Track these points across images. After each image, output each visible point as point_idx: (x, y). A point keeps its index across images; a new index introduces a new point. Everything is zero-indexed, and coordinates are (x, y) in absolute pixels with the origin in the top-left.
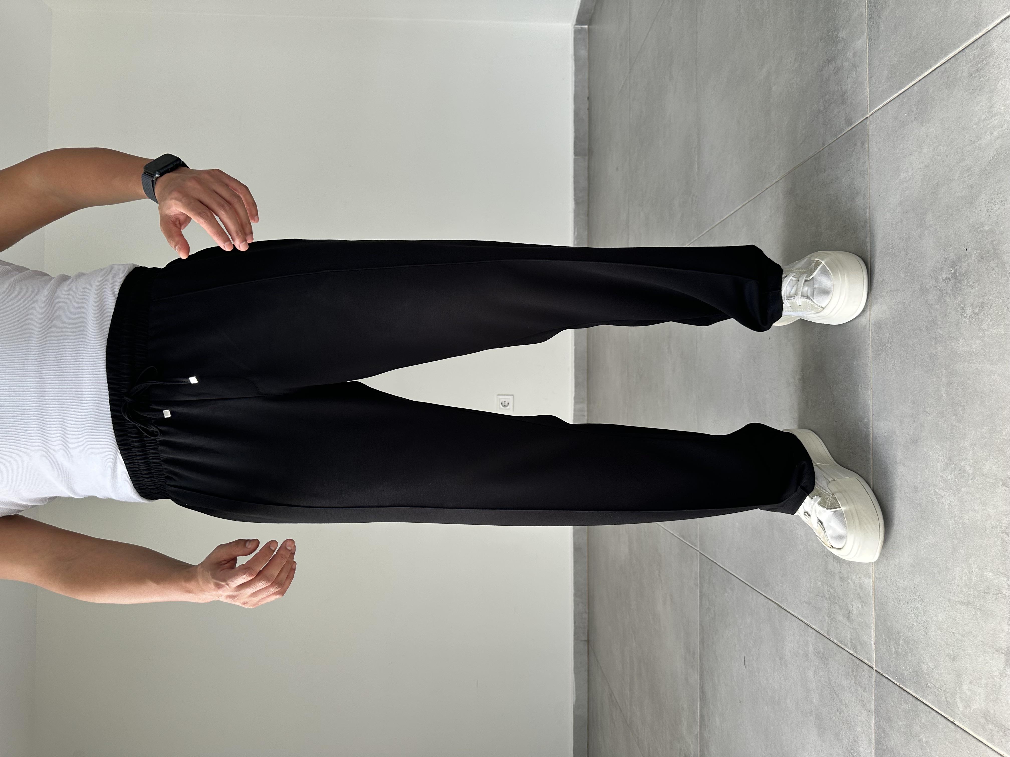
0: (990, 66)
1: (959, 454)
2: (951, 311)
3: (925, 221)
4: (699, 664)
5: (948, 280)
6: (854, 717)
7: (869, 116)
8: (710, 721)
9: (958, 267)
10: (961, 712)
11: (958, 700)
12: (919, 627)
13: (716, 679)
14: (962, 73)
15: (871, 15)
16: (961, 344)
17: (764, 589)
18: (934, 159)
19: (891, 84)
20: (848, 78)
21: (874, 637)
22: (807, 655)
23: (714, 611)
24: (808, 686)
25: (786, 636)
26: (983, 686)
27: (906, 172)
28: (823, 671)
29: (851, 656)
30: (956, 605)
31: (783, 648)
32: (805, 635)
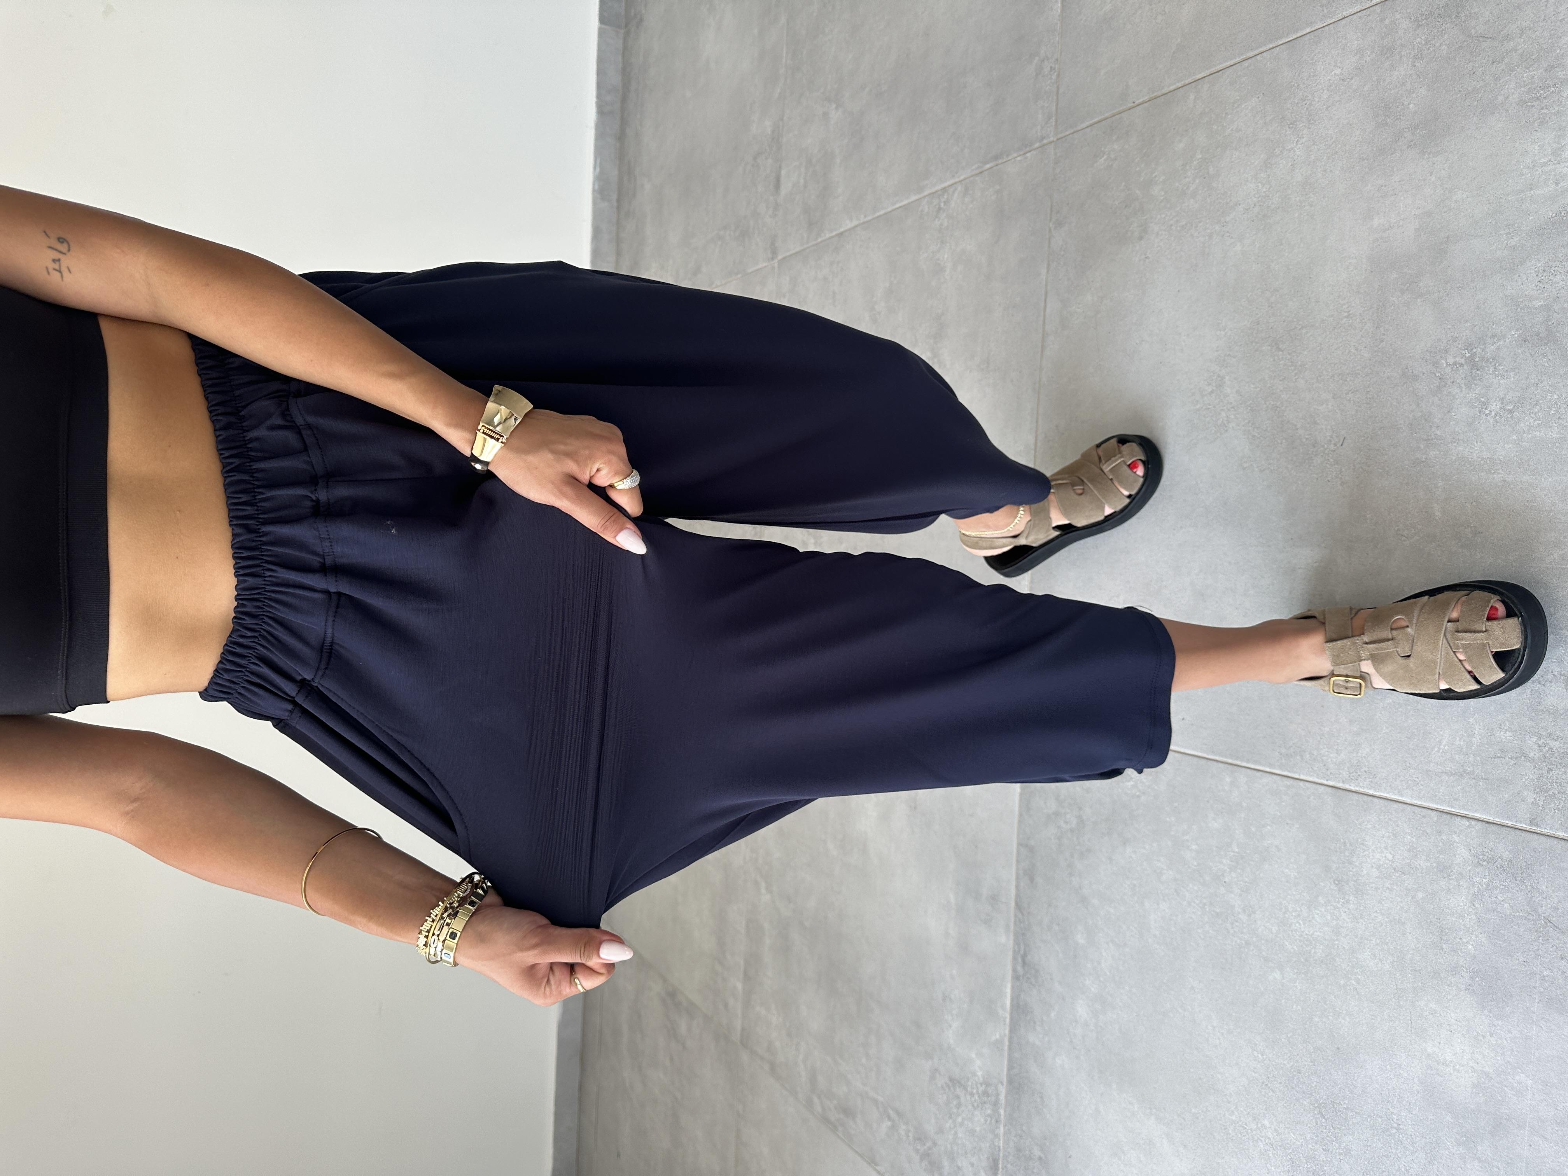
4: (1012, 915)
8: (1053, 1015)
13: (1081, 939)
17: (1283, 761)
22: (1444, 870)
23: (1080, 817)
28: (1509, 891)
31: (1351, 863)
32: (1440, 832)
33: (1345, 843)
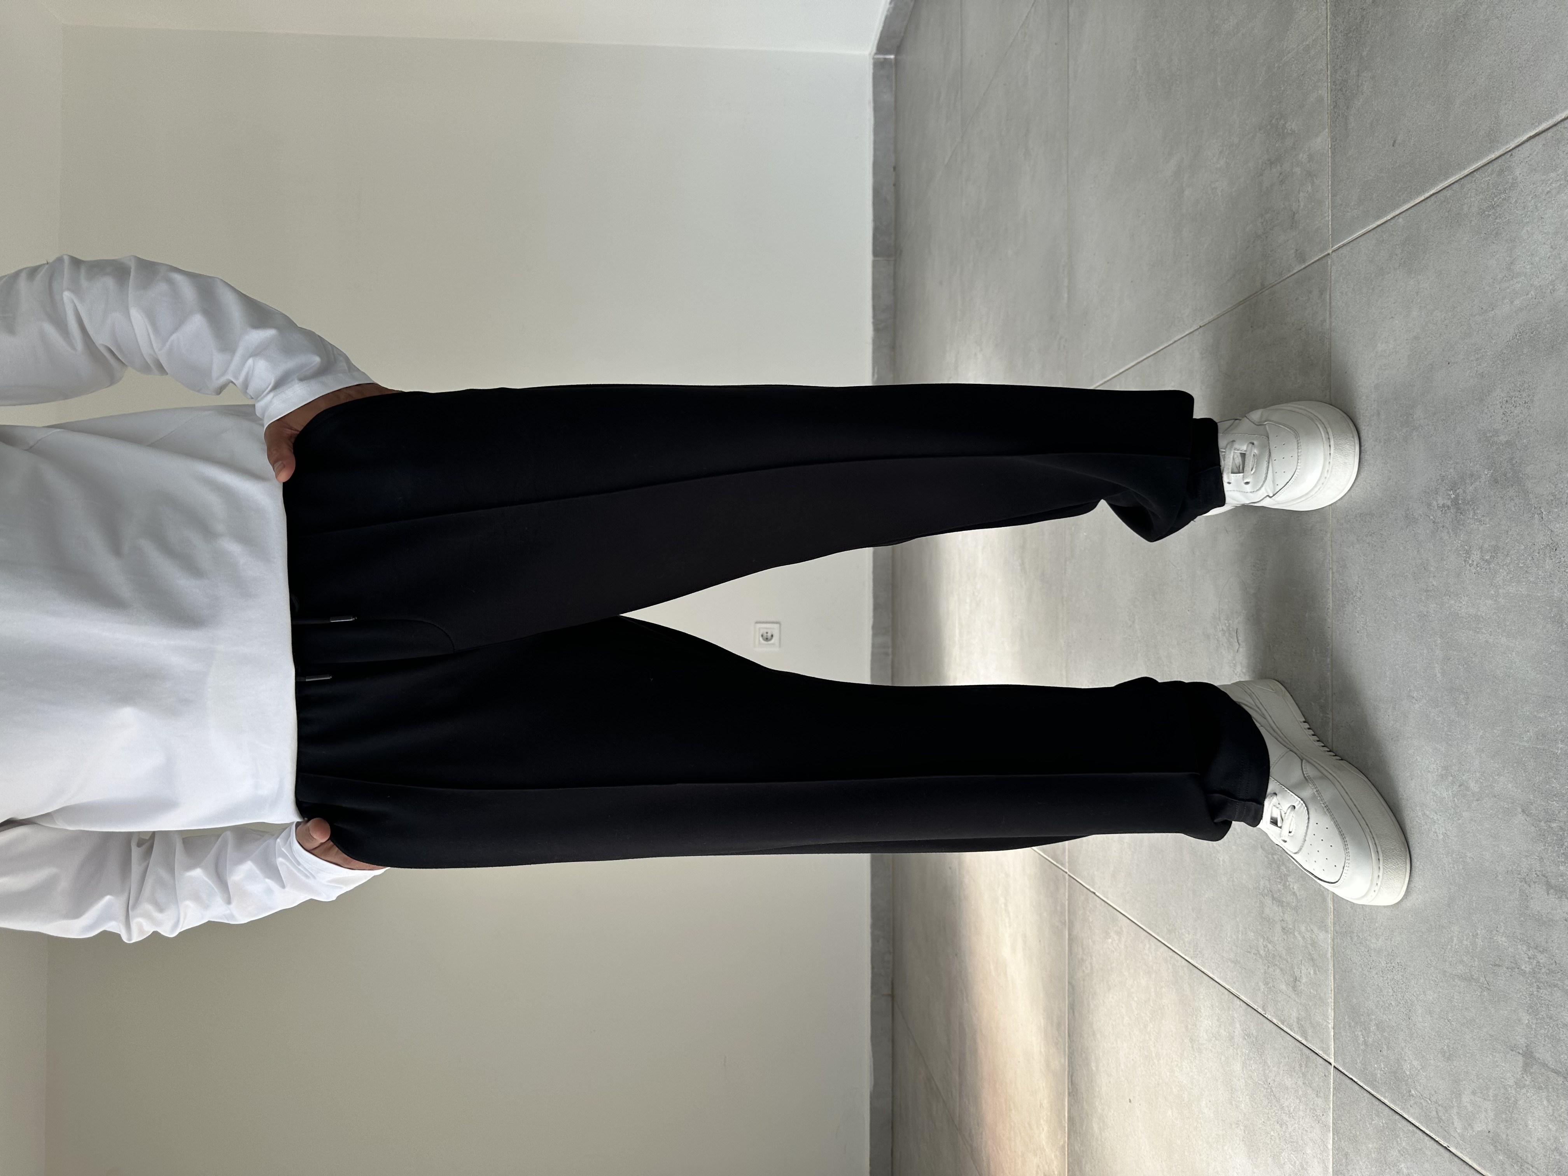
0: (1511, 204)
1: (1460, 763)
2: (1449, 553)
3: (1412, 418)
4: (1067, 1040)
5: (1446, 509)
6: (1302, 1133)
7: (1330, 252)
8: (1085, 1127)
9: (1460, 491)
10: (1459, 1134)
11: (1455, 1118)
12: (1399, 1007)
13: (1093, 1065)
14: (1470, 207)
15: (1336, 103)
16: (1464, 603)
17: (1168, 935)
18: (1427, 328)
19: (1365, 209)
20: (1301, 194)
21: (1332, 1018)
22: (1231, 1038)
23: (1091, 964)
24: (1232, 1083)
25: (1200, 1008)
26: (1492, 1099)
27: (1386, 343)
28: (1256, 1063)
29: (1298, 1044)
30: (1454, 981)
31: (1196, 1026)
32: (1229, 1008)
33: (1193, 1009)
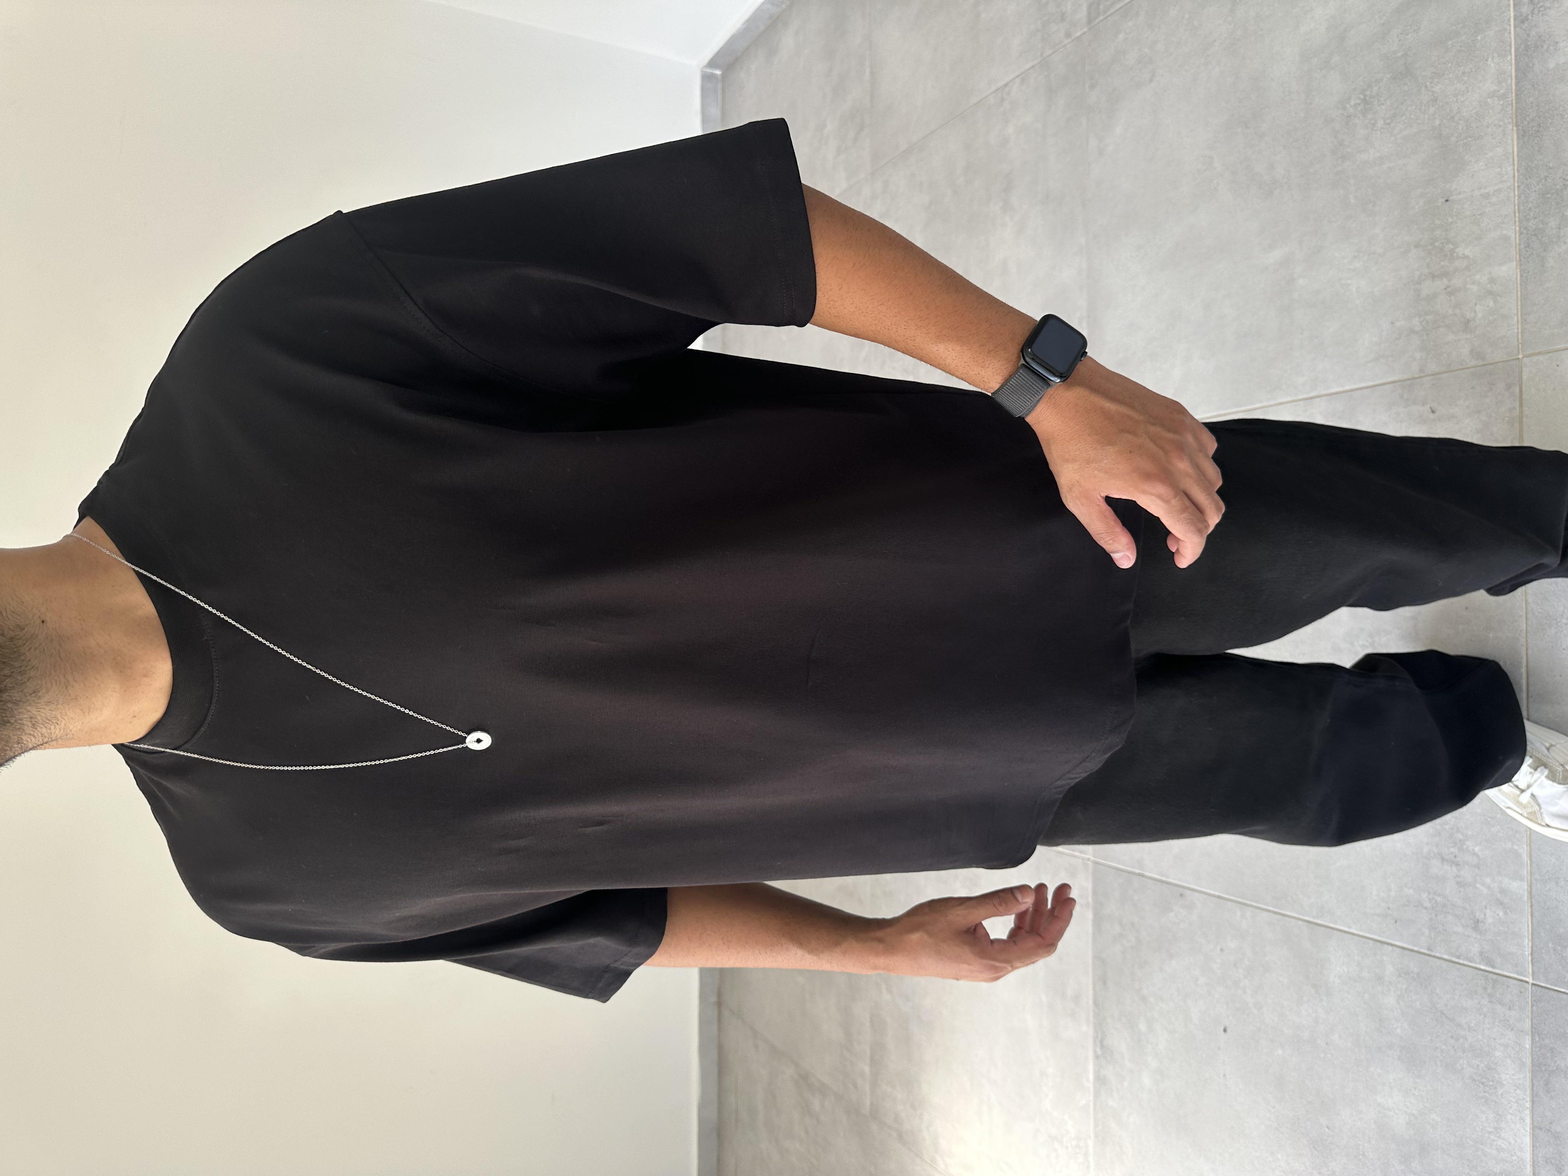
4: (1091, 1010)
6: (1488, 1041)
7: (1520, 356)
8: (1126, 1084)
13: (1143, 1028)
15: (1528, 244)
17: (1274, 903)
21: (1529, 947)
22: (1379, 979)
24: (1382, 1014)
25: (1329, 958)
28: (1418, 994)
29: (1481, 972)
31: (1322, 974)
32: (1376, 954)
